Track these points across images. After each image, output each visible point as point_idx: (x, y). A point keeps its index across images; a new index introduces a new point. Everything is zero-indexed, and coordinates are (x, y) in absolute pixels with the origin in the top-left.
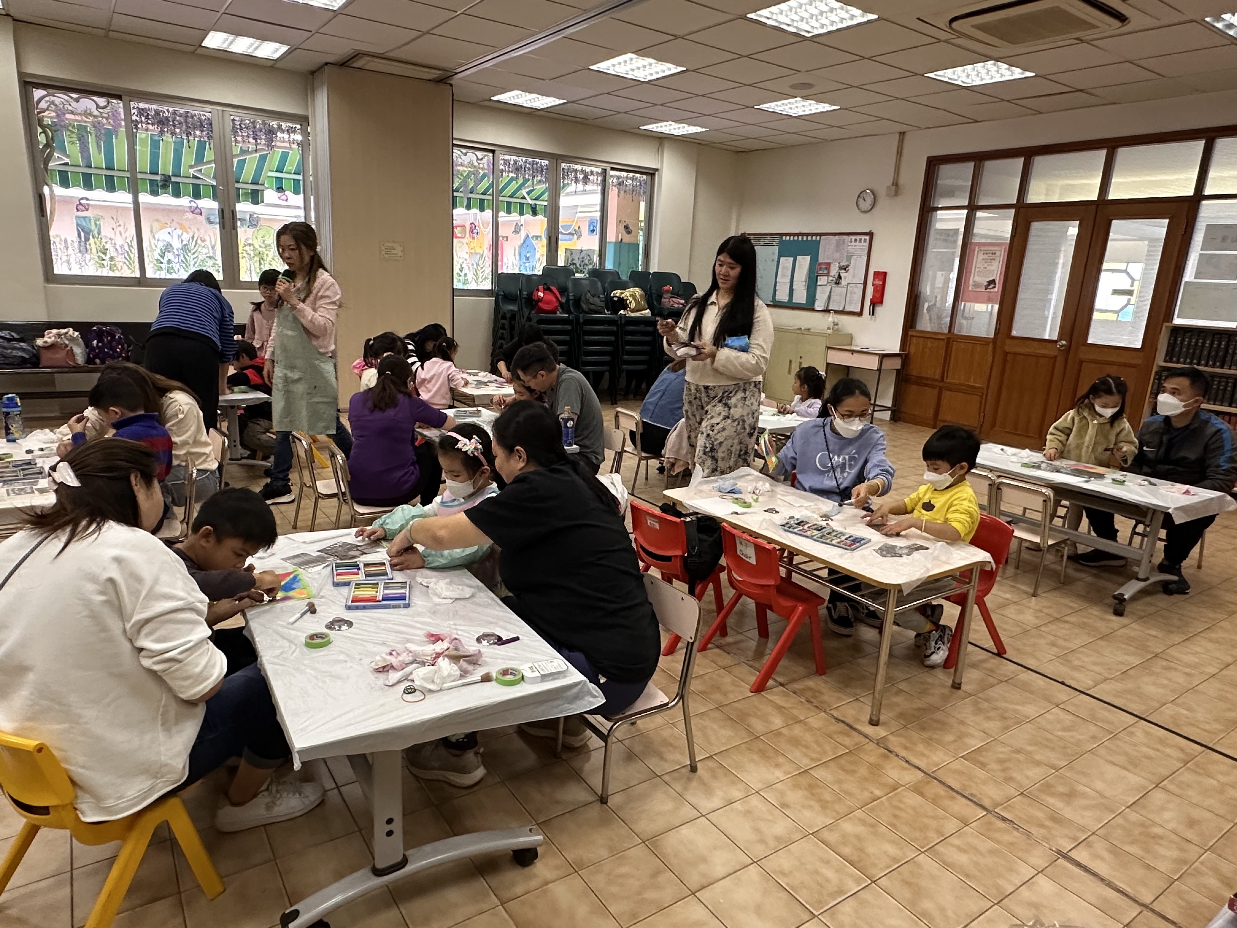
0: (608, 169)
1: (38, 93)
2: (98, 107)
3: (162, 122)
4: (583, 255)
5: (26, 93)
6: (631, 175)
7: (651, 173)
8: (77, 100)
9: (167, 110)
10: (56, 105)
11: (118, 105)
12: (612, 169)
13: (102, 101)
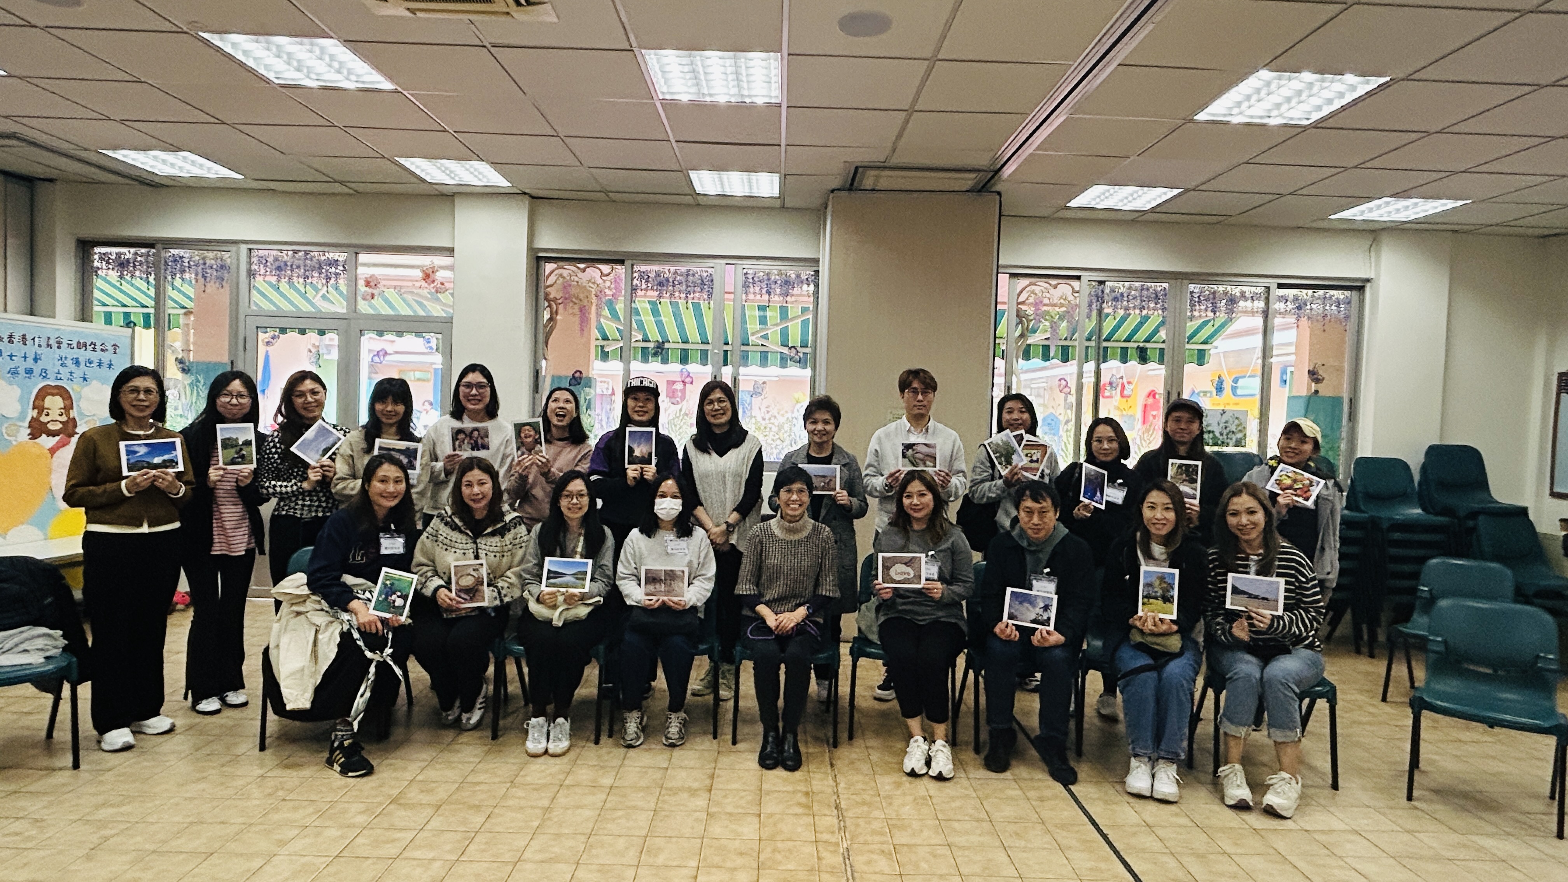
0: (1273, 287)
1: (549, 267)
2: (602, 275)
3: (662, 283)
4: (1225, 417)
5: (538, 268)
6: (1321, 292)
7: (1358, 287)
8: (584, 270)
9: (667, 269)
10: (564, 278)
11: (620, 269)
12: (1280, 286)
13: (606, 268)
